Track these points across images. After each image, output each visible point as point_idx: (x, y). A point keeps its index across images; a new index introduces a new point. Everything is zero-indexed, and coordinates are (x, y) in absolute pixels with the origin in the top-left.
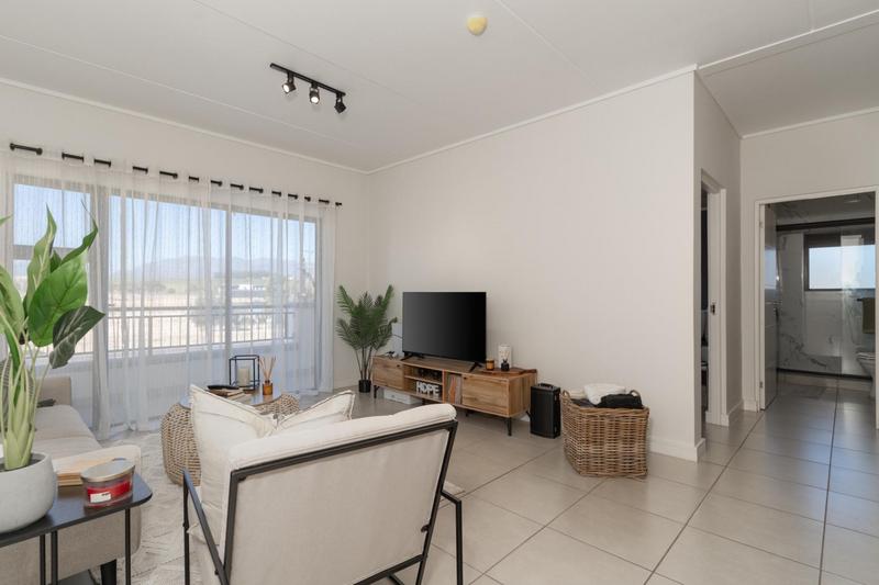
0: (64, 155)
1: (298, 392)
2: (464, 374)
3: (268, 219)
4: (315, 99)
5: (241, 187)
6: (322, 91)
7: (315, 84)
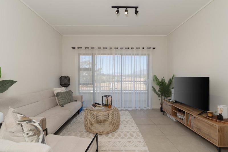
0: (86, 48)
1: (139, 107)
2: (195, 116)
3: (130, 56)
4: (126, 13)
5: (123, 48)
6: (129, 9)
7: (127, 8)
